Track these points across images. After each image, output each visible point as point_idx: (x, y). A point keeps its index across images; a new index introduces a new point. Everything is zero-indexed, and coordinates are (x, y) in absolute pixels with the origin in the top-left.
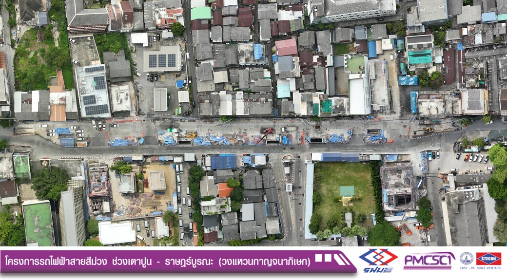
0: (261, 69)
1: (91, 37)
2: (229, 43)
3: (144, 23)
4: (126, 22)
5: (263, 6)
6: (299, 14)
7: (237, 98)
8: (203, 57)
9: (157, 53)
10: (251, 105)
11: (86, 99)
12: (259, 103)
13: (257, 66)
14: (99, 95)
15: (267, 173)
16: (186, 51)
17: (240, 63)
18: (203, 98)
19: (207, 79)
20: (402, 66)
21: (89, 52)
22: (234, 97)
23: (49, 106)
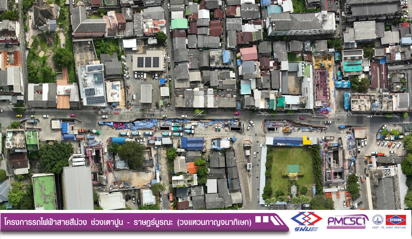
0: (228, 71)
1: (91, 42)
2: (201, 49)
3: (134, 31)
4: (119, 30)
5: (230, 19)
6: (259, 27)
7: (208, 94)
8: (181, 60)
9: (144, 56)
10: (220, 99)
11: (88, 91)
12: (226, 98)
13: (224, 68)
14: (98, 89)
15: (229, 155)
16: (167, 55)
17: (211, 65)
18: (178, 93)
19: (184, 78)
20: (339, 73)
21: (89, 54)
22: (206, 93)
23: (57, 96)
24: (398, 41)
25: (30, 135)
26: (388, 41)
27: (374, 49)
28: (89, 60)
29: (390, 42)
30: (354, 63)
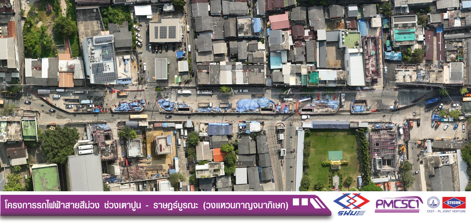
1: (97, 9)
2: (226, 17)
7: (236, 69)
8: (204, 29)
9: (159, 25)
10: (250, 75)
11: (95, 68)
14: (107, 64)
15: (261, 139)
16: (186, 24)
17: (239, 35)
18: (201, 67)
19: (207, 50)
20: (388, 43)
21: (95, 23)
22: (234, 67)
23: (58, 73)
24: (457, 5)
25: (27, 125)
26: (446, 5)
27: (428, 14)
28: (95, 30)
29: (448, 7)
30: (406, 31)
